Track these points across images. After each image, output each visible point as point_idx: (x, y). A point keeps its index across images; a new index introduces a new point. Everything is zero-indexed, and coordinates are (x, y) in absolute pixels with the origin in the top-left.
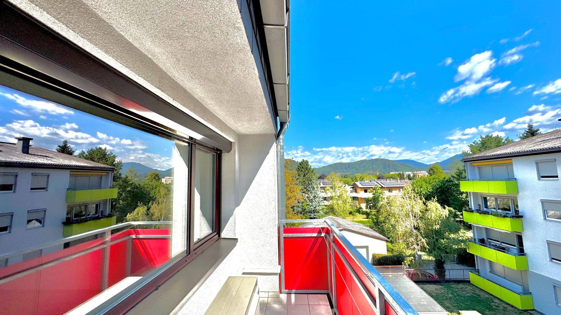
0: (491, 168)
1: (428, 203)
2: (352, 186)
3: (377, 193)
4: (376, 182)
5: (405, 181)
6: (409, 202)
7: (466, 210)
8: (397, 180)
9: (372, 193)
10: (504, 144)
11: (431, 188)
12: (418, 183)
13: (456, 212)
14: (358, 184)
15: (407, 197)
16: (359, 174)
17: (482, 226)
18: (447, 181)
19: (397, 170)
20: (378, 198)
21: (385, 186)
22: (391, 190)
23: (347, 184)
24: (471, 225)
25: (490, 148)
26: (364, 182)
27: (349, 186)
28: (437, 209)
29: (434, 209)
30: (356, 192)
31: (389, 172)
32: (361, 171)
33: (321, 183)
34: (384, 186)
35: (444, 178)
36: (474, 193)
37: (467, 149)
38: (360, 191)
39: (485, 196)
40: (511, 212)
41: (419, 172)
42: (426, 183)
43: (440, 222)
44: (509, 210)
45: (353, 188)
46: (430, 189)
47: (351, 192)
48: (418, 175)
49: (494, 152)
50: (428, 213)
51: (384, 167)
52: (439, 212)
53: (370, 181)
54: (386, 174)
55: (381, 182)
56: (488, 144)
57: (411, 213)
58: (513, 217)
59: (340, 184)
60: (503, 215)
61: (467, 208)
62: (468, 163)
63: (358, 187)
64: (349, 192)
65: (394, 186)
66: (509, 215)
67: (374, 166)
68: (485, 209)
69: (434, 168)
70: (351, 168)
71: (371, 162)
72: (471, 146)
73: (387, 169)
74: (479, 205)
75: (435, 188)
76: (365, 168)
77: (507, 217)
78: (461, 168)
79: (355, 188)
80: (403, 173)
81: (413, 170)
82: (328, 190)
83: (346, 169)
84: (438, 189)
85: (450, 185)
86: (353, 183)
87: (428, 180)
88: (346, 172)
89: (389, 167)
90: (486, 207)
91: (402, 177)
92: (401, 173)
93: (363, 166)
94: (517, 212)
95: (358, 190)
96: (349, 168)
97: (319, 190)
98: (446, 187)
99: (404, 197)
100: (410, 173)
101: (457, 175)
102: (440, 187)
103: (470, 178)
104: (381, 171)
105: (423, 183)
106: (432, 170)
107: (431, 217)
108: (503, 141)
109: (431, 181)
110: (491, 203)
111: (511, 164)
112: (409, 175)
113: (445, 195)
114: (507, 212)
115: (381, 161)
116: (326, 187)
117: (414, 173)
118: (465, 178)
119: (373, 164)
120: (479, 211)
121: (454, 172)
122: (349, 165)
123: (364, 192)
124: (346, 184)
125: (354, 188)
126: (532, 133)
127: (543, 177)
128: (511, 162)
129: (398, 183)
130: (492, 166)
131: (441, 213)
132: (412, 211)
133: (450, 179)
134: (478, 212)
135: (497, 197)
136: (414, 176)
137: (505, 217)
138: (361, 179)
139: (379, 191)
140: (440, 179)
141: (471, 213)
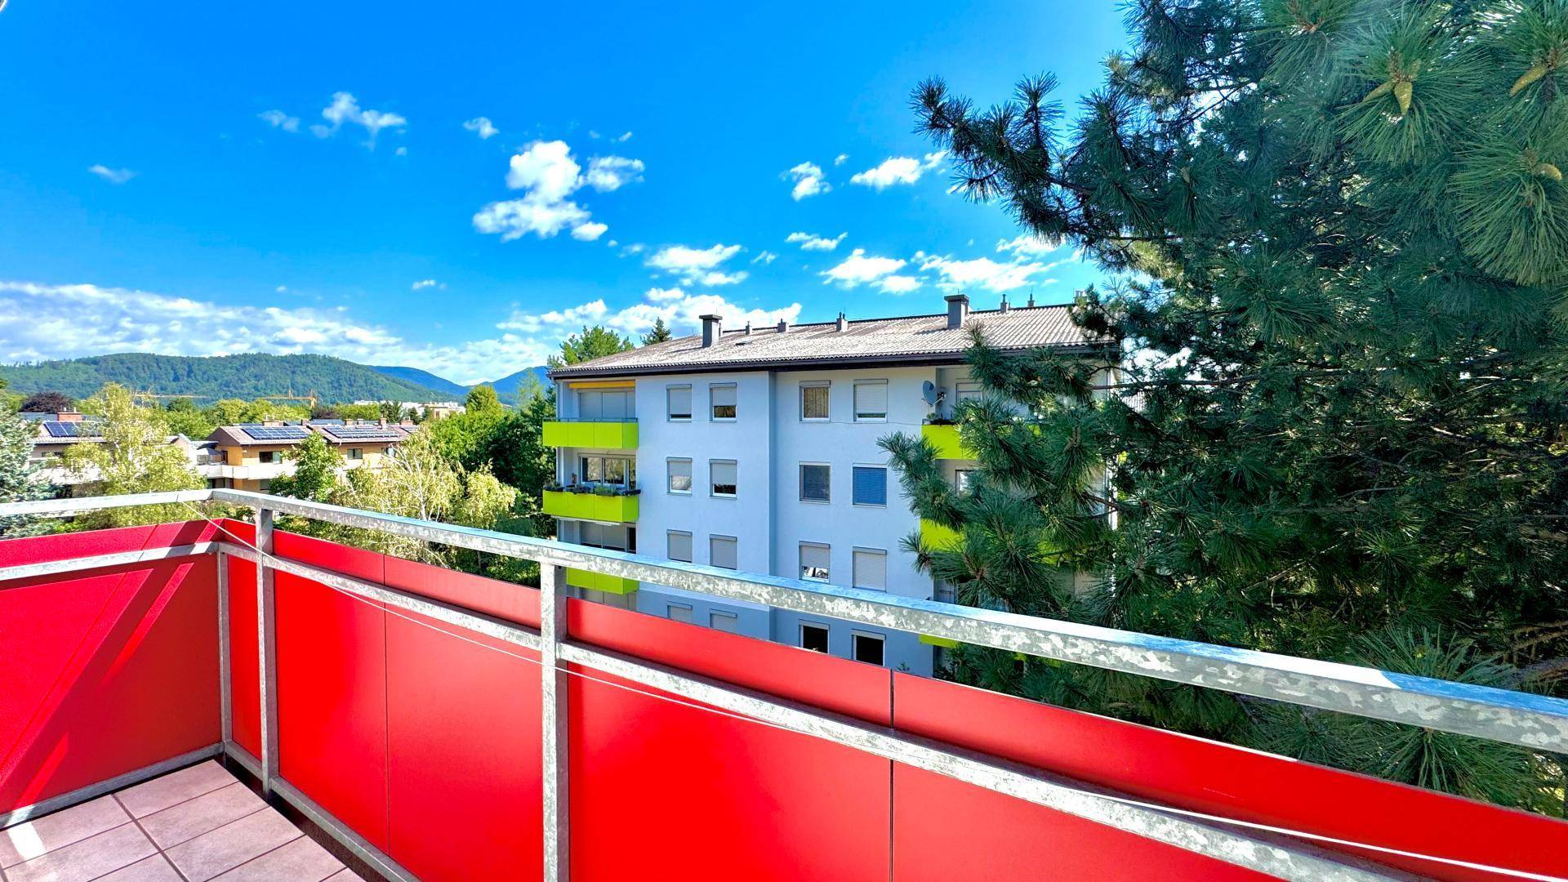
0: (599, 394)
1: (471, 478)
2: (207, 442)
3: (316, 458)
4: (308, 427)
5: (402, 426)
6: (422, 476)
7: (549, 489)
8: (380, 423)
9: (294, 461)
10: (620, 350)
11: (474, 442)
12: (443, 430)
13: (525, 497)
14: (235, 431)
15: (417, 465)
16: (238, 401)
17: (574, 520)
18: (511, 424)
19: (376, 395)
20: (316, 474)
21: (340, 441)
22: (357, 452)
23: (186, 433)
24: (555, 520)
25: (598, 355)
26: (261, 427)
27: (192, 439)
28: (489, 490)
29: (485, 491)
30: (225, 459)
31: (349, 400)
32: (246, 392)
33: (41, 428)
34: (335, 440)
35: (506, 419)
36: (566, 449)
37: (559, 354)
38: (245, 456)
39: (585, 456)
40: (623, 486)
41: (440, 405)
42: (463, 430)
43: (495, 520)
44: (621, 482)
45: (212, 447)
46: (472, 445)
47: (203, 461)
48: (438, 414)
49: (608, 361)
50: (470, 502)
51: (336, 385)
52: (494, 497)
53: (285, 424)
54: (341, 406)
55: (325, 426)
56: (595, 347)
57: (423, 506)
58: (626, 494)
59: (150, 433)
60: (612, 491)
61: (552, 483)
62: (561, 382)
63: (235, 443)
64: (195, 462)
65: (370, 440)
66: (620, 492)
67: (299, 379)
68: (583, 483)
69: (480, 394)
70: (199, 378)
71: (287, 365)
72: (565, 347)
73: (345, 390)
74: (574, 476)
75: (483, 442)
76: (262, 382)
77: (618, 495)
78: (544, 396)
79: (219, 447)
80: (396, 404)
81: (422, 398)
82: (88, 454)
83: (176, 379)
84: (489, 444)
85: (517, 436)
86: (213, 429)
87: (467, 424)
88: (174, 393)
89: (351, 385)
90: (585, 479)
91: (392, 415)
92: (391, 403)
93: (256, 377)
94: (632, 484)
95: (233, 453)
96: (189, 376)
97: (30, 458)
98: (508, 440)
99: (408, 466)
100: (416, 405)
101: (534, 411)
102: (496, 441)
103: (561, 416)
104: (323, 396)
105: (456, 428)
106: (474, 399)
107: (477, 510)
108: (619, 345)
109: (476, 426)
110: (594, 472)
111: (633, 389)
112: (413, 413)
113: (505, 460)
114: (618, 485)
115: (325, 364)
116: (70, 444)
117: (427, 407)
118: (552, 417)
119: (293, 372)
120: (574, 489)
121: (525, 405)
122: (189, 366)
123: (258, 459)
124: (182, 435)
125: (218, 449)
126: (660, 336)
127: (674, 416)
128: (633, 385)
129: (386, 431)
130: (603, 391)
131: (500, 500)
132: (427, 501)
133: (518, 420)
134: (571, 491)
135: (605, 456)
136: (427, 415)
137: (615, 494)
138: (245, 419)
139: (321, 453)
140: (498, 420)
141: (559, 493)
